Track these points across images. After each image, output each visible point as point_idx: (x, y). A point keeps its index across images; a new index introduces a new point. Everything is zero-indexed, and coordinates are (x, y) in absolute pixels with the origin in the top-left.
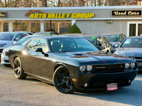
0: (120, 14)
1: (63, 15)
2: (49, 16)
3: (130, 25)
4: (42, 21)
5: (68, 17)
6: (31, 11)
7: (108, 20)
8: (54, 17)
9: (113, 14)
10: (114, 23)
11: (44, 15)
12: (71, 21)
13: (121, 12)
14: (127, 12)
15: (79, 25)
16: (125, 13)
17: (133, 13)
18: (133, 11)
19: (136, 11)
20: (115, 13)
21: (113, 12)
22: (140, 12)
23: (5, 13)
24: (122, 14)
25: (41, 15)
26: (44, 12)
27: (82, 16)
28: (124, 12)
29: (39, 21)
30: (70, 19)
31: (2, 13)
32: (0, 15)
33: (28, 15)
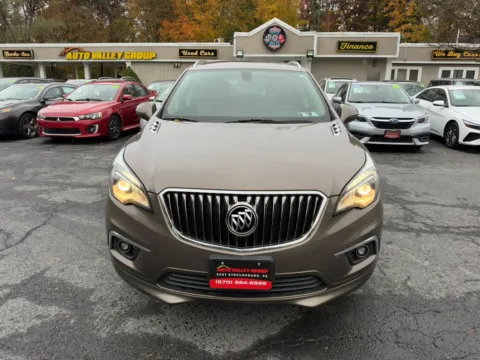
0: (189, 53)
1: (113, 55)
2: (94, 56)
4: (86, 63)
6: (67, 48)
7: (175, 62)
8: (100, 57)
9: (181, 54)
10: (183, 66)
11: (87, 56)
12: (124, 63)
13: (190, 51)
14: (199, 51)
15: (136, 70)
16: (196, 53)
17: (206, 54)
18: (206, 51)
19: (211, 51)
20: (183, 52)
21: (180, 51)
22: (215, 52)
23: (29, 52)
24: (192, 53)
25: (81, 54)
26: (84, 49)
27: (139, 56)
28: (194, 51)
29: (81, 63)
30: (123, 60)
31: (26, 52)
32: (23, 54)
33: (63, 54)
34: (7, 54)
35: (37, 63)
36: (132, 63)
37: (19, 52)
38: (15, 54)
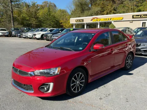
0: (136, 17)
1: (107, 19)
2: (101, 20)
3: (143, 23)
5: (109, 20)
6: (93, 18)
7: (130, 21)
8: (103, 20)
9: (133, 17)
10: (133, 22)
11: (99, 20)
13: (137, 16)
14: (141, 15)
16: (140, 16)
17: (144, 16)
18: (144, 15)
19: (146, 15)
20: (134, 16)
21: (133, 16)
24: (138, 17)
25: (97, 19)
26: (98, 18)
27: (117, 19)
28: (139, 15)
30: (111, 21)
31: (82, 20)
32: (81, 21)
33: (92, 20)
34: (77, 21)
35: (84, 23)
36: (114, 21)
37: (80, 20)
38: (79, 21)
